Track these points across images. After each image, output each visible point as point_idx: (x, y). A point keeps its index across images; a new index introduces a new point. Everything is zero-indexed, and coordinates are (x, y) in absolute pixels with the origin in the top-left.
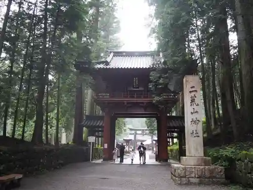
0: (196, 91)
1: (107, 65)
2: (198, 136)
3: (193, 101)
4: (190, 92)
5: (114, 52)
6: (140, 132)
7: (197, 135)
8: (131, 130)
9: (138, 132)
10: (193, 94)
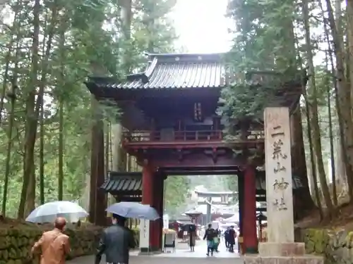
0: (283, 134)
1: (145, 83)
2: (285, 209)
3: (277, 150)
4: (273, 135)
5: (159, 57)
6: (218, 199)
7: (284, 206)
8: (200, 194)
9: (214, 199)
10: (277, 139)
